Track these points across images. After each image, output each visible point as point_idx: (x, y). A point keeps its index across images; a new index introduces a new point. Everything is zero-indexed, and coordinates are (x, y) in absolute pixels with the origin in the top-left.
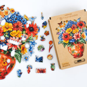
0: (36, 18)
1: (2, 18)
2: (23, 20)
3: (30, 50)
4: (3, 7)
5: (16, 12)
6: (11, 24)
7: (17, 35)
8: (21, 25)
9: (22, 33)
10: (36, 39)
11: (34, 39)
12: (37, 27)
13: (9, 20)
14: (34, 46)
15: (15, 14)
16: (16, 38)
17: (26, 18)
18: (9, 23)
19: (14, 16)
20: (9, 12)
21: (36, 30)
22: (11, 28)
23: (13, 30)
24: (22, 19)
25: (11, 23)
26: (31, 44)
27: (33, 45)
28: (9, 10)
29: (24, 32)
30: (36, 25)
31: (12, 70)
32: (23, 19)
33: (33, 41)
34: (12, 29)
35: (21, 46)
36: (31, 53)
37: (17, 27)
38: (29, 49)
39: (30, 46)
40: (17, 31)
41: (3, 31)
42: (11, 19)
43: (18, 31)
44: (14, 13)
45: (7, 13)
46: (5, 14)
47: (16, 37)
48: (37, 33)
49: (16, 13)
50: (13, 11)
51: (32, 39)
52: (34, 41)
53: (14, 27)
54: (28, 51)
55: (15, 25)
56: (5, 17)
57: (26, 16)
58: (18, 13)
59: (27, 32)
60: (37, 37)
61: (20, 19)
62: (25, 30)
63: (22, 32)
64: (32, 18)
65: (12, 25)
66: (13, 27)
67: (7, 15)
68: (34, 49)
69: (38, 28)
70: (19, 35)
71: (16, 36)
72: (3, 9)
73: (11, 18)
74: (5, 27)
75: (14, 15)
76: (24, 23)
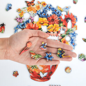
0: (70, 7)
1: (35, 14)
2: (57, 12)
3: (72, 43)
4: (33, 2)
5: (48, 5)
7: (55, 29)
8: (56, 18)
9: (60, 26)
10: (76, 29)
11: (74, 30)
13: (43, 15)
14: (76, 37)
15: (47, 7)
16: (54, 33)
17: (59, 9)
20: (41, 6)
21: (73, 20)
22: (46, 23)
23: (49, 25)
24: (55, 12)
25: (45, 17)
26: (71, 35)
27: (74, 36)
28: (40, 3)
29: (61, 24)
30: (72, 14)
31: (56, 68)
32: (56, 11)
35: (61, 40)
36: (74, 45)
37: (53, 20)
38: (71, 41)
39: (71, 39)
40: (53, 25)
41: (38, 27)
42: (44, 13)
43: (55, 24)
44: (46, 6)
45: (38, 7)
46: (37, 9)
47: (54, 31)
48: (76, 23)
50: (44, 4)
51: (71, 30)
52: (74, 32)
53: (49, 21)
54: (70, 44)
55: (50, 18)
56: (37, 12)
58: (51, 6)
59: (64, 24)
60: (77, 27)
62: (62, 22)
64: (66, 8)
65: (47, 20)
66: (48, 22)
67: (39, 9)
68: (76, 40)
69: (75, 17)
70: (56, 29)
71: (54, 30)
72: (34, 4)
73: (44, 11)
74: (40, 23)
75: (46, 8)
76: (59, 15)
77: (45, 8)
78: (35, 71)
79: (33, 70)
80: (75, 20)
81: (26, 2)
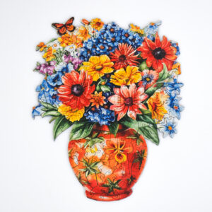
0: (161, 22)
1: (79, 49)
2: (131, 38)
3: (172, 105)
4: (71, 24)
5: (107, 25)
6: (106, 55)
7: (129, 78)
8: (130, 52)
9: (141, 70)
10: (177, 72)
11: (174, 74)
12: (170, 44)
13: (98, 49)
14: (179, 91)
15: (106, 29)
16: (128, 87)
17: (135, 30)
18: (99, 55)
19: (105, 35)
20: (90, 29)
21: (170, 53)
22: (108, 66)
23: (115, 71)
24: (127, 38)
25: (105, 53)
26: (169, 88)
27: (176, 89)
28: (89, 24)
29: (144, 66)
30: (165, 39)
31: (143, 167)
32: (129, 36)
33: (172, 82)
34: (113, 67)
35: (147, 102)
36: (177, 111)
37: (123, 58)
38: (169, 102)
39: (170, 95)
40: (125, 70)
41: (91, 79)
42: (100, 45)
43: (128, 68)
44: (103, 28)
45: (86, 33)
46: (82, 38)
47: (129, 84)
48: (176, 58)
49: (109, 27)
50: (99, 24)
51: (168, 77)
52: (175, 80)
53: (114, 62)
54: (169, 107)
55: (116, 55)
56: (84, 45)
57: (136, 26)
58: (114, 25)
59: (149, 63)
60: (179, 67)
61: (123, 38)
62: (145, 60)
63: (138, 68)
64: (151, 27)
65: (109, 59)
66: (112, 63)
67: (88, 38)
68: (181, 99)
69: (173, 45)
70: (133, 77)
71: (127, 81)
73: (101, 41)
74: (94, 69)
75: (105, 32)
76: (136, 44)
77: (103, 33)
78: (95, 178)
79: (90, 178)
80: (175, 51)
81: (54, 25)
